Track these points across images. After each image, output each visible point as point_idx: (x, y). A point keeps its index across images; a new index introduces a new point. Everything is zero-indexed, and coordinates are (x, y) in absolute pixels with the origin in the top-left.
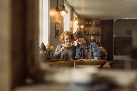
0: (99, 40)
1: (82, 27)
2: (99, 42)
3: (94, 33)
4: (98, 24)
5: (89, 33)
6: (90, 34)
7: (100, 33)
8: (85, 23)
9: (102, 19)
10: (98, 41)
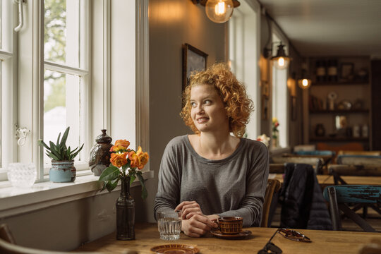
0: (365, 128)
1: (305, 83)
2: (365, 135)
3: (346, 106)
4: (362, 73)
5: (328, 105)
6: (332, 107)
7: (368, 105)
8: (315, 72)
9: (373, 56)
10: (361, 132)
